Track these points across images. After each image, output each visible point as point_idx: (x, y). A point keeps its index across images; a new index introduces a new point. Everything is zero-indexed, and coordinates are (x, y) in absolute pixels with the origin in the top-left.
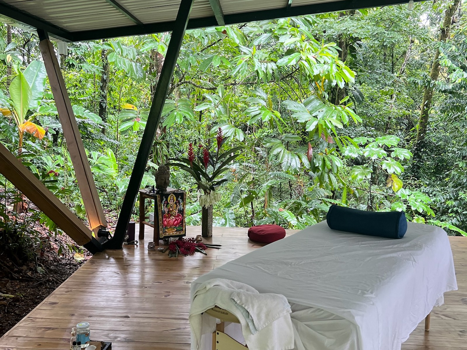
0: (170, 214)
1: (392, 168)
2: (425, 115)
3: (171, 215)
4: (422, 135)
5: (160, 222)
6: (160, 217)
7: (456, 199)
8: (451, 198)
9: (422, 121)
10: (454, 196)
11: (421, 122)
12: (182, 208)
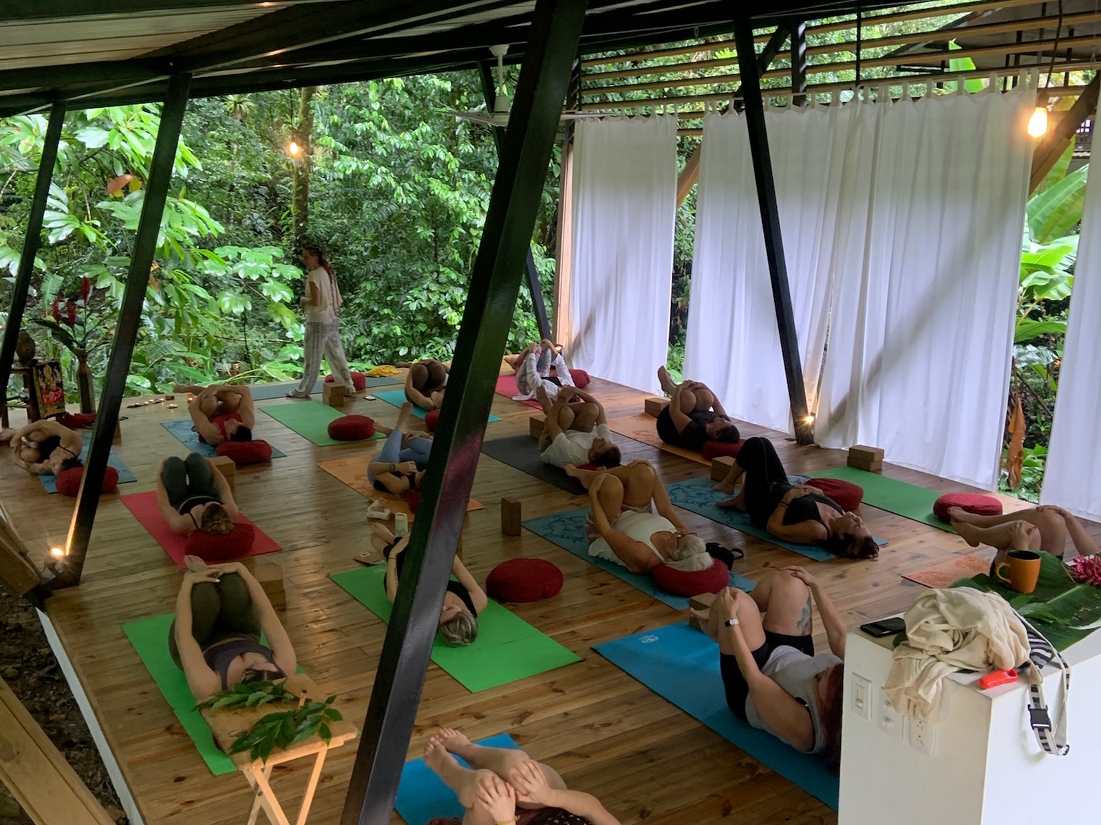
0: (48, 389)
1: (277, 294)
2: (301, 187)
3: (50, 390)
4: (301, 225)
5: (39, 400)
6: (39, 394)
7: (369, 335)
8: (362, 334)
9: (298, 198)
10: (365, 330)
11: (297, 201)
12: (59, 380)
